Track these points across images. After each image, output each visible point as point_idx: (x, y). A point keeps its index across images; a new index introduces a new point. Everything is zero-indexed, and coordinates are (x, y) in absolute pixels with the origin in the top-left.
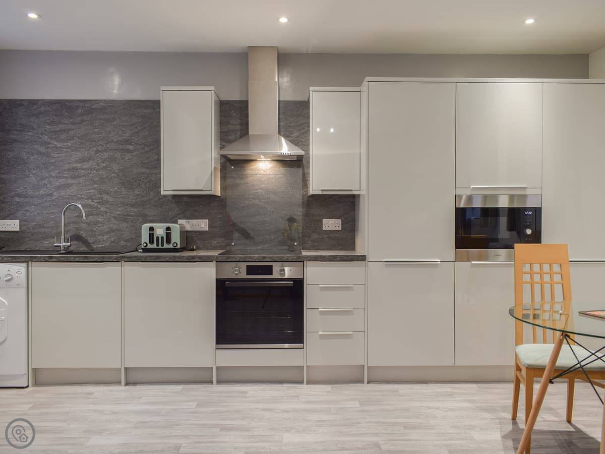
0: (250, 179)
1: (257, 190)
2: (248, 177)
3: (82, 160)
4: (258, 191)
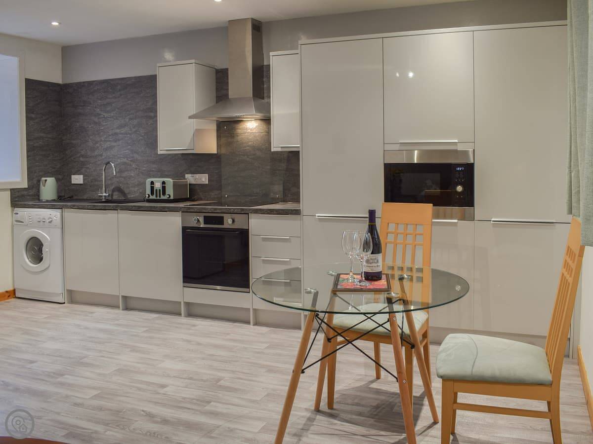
0: (239, 138)
1: (245, 147)
2: (238, 136)
3: (121, 127)
4: (246, 148)
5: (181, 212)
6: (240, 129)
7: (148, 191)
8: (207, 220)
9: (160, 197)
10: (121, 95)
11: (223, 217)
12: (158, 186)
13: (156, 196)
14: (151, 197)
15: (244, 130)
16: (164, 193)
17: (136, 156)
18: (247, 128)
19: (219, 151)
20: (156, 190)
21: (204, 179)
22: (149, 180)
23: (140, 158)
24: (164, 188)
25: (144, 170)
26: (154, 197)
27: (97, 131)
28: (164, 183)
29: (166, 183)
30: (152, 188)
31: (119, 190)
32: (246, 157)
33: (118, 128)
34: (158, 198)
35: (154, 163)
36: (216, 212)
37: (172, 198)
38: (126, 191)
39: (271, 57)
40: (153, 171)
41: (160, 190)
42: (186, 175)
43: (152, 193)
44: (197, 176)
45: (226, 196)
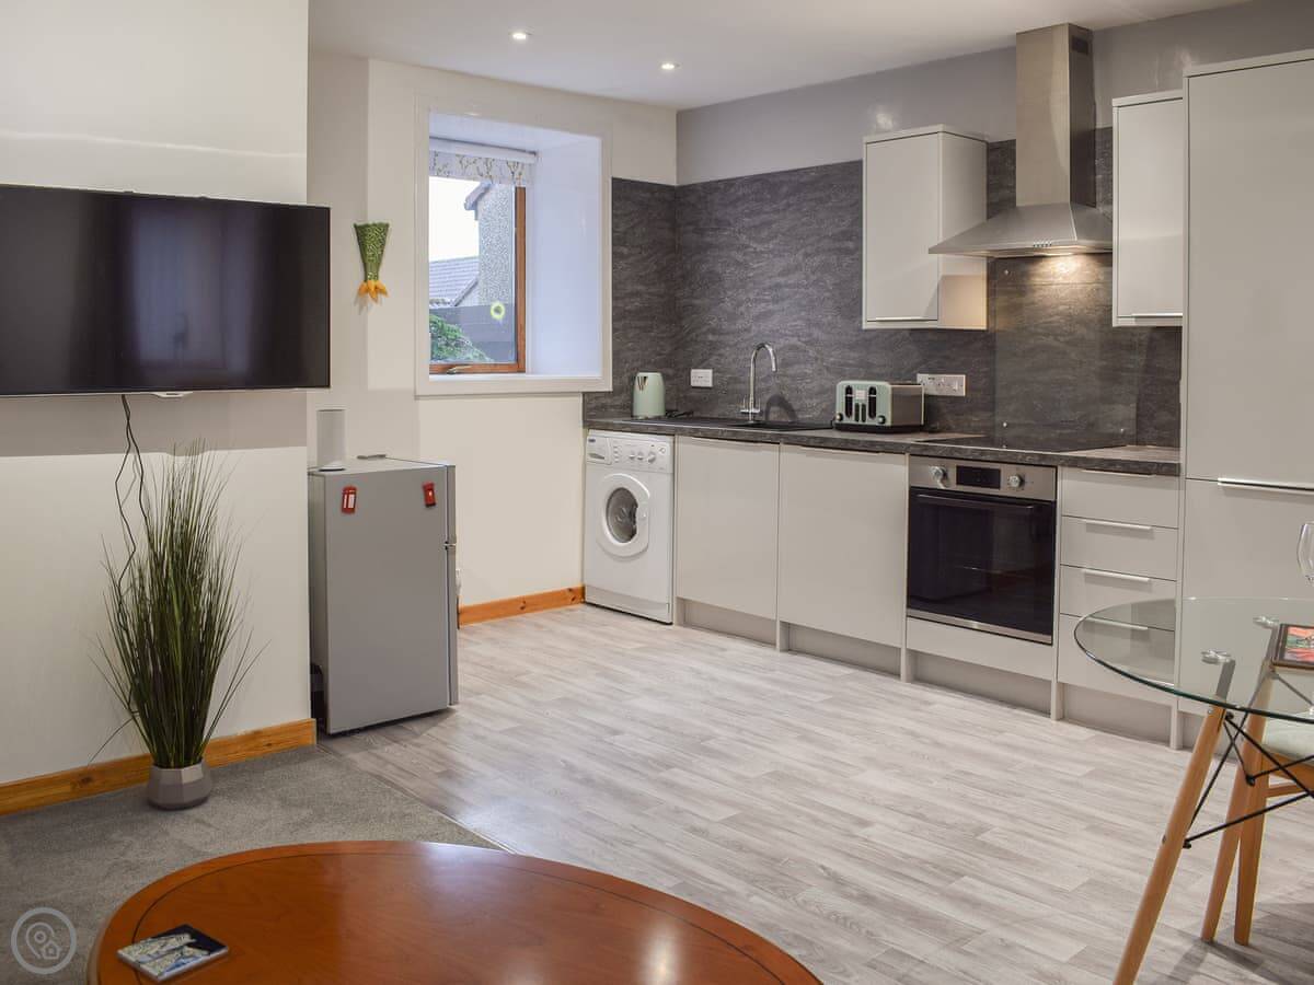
0: (1037, 296)
1: (1051, 316)
2: (1034, 291)
3: (786, 272)
4: (1052, 319)
5: (907, 455)
6: (1040, 276)
7: (840, 407)
8: (965, 475)
9: (864, 420)
10: (789, 205)
11: (999, 471)
12: (860, 396)
13: (857, 420)
14: (846, 420)
15: (1049, 277)
16: (873, 414)
17: (816, 333)
18: (1054, 273)
19: (991, 325)
20: (857, 406)
21: (956, 385)
22: (842, 385)
23: (823, 337)
24: (873, 402)
25: (833, 363)
26: (851, 421)
27: (741, 280)
28: (872, 391)
29: (878, 391)
30: (849, 401)
31: (781, 402)
32: (1051, 338)
33: (781, 274)
34: (860, 422)
35: (852, 347)
36: (983, 458)
37: (888, 423)
38: (796, 406)
39: (1115, 110)
40: (849, 365)
41: (864, 406)
42: (919, 375)
43: (848, 412)
44: (943, 378)
45: (1005, 425)
